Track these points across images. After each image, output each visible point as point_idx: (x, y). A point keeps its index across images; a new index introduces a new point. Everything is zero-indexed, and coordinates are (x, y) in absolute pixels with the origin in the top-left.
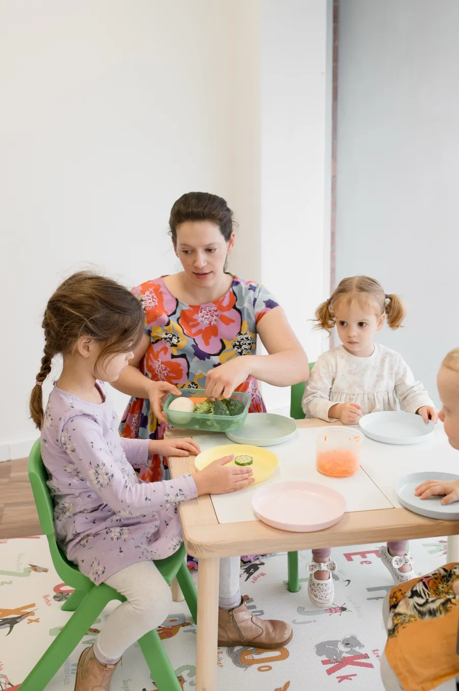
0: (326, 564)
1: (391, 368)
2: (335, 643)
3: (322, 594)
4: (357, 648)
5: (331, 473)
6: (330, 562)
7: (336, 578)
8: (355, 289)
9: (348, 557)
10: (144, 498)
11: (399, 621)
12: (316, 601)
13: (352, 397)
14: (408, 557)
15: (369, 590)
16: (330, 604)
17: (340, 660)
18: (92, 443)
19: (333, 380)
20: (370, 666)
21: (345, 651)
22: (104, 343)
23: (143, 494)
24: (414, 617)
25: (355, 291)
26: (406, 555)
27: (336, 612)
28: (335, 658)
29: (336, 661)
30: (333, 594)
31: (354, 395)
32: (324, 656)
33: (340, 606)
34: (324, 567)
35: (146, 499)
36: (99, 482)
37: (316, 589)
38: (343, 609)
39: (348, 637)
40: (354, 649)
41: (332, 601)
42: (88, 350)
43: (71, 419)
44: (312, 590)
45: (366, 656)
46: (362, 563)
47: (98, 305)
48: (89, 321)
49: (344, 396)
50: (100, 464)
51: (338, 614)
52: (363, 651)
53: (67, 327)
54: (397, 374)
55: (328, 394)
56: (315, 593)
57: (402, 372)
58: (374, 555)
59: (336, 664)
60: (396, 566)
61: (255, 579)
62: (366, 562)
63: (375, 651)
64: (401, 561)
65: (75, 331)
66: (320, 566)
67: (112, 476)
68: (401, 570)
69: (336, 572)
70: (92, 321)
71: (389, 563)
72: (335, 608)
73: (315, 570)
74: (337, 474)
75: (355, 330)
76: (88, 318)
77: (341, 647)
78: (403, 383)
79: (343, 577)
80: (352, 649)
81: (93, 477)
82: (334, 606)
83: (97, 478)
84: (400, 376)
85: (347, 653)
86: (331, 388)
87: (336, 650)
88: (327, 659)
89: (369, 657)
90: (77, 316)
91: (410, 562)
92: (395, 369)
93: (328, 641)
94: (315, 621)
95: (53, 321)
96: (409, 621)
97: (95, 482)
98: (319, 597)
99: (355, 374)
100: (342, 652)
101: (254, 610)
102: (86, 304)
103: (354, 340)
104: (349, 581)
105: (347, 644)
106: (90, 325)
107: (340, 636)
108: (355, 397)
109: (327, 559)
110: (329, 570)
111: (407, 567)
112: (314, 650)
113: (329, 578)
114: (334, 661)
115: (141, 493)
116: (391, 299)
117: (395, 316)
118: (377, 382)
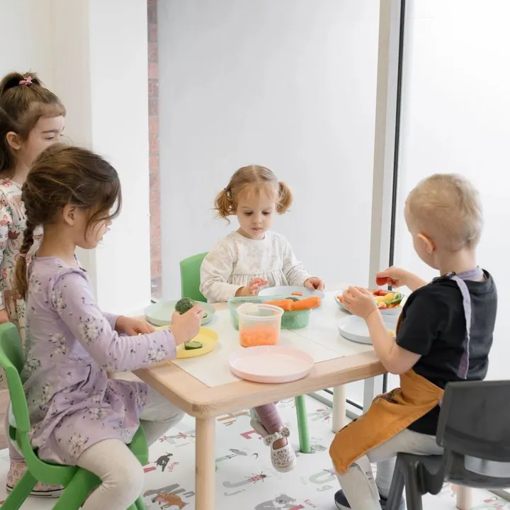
0: (280, 433)
2: (270, 503)
3: (284, 459)
4: (291, 502)
8: (258, 179)
10: (130, 350)
16: (250, 475)
18: (83, 298)
22: (87, 210)
23: (129, 346)
25: (259, 181)
27: (258, 479)
31: (255, 275)
33: (260, 474)
34: (279, 435)
35: (132, 351)
36: (87, 336)
37: (278, 457)
38: (263, 476)
39: (279, 496)
40: (288, 503)
41: (250, 472)
42: (73, 219)
43: (62, 277)
44: (275, 459)
45: (301, 507)
47: (81, 174)
48: (76, 192)
50: (91, 318)
51: (261, 481)
52: (297, 504)
53: (53, 197)
56: (278, 462)
57: (287, 254)
61: (171, 468)
63: (305, 501)
65: (63, 201)
66: (276, 437)
67: (102, 330)
70: (78, 191)
72: (256, 477)
73: (273, 442)
75: (261, 218)
76: (73, 188)
77: (277, 505)
79: (250, 453)
81: (82, 332)
82: (254, 476)
83: (86, 333)
84: (286, 257)
87: (274, 508)
90: (62, 186)
92: (283, 250)
93: (264, 503)
94: (244, 490)
95: (36, 193)
97: (84, 336)
98: (281, 463)
99: (254, 256)
100: (279, 508)
101: (184, 493)
102: (70, 174)
103: (259, 226)
104: (257, 454)
105: (281, 501)
106: (76, 195)
107: (272, 496)
110: (285, 437)
113: (287, 443)
115: (127, 345)
116: (282, 187)
117: (285, 202)
118: (273, 261)
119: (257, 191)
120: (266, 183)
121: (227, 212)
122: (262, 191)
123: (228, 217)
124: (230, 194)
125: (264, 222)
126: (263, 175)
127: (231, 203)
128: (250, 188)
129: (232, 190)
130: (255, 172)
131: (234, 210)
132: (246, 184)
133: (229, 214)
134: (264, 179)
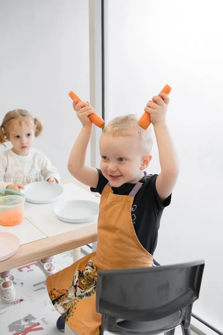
0: (8, 277)
1: (39, 161)
2: (19, 322)
3: (9, 295)
4: (33, 320)
5: (7, 224)
6: (11, 276)
7: (15, 283)
9: (20, 270)
11: (70, 307)
12: (5, 301)
13: (17, 179)
14: (52, 262)
15: (35, 285)
16: (14, 300)
17: (23, 331)
19: (6, 169)
20: (41, 329)
21: (26, 325)
24: (76, 300)
25: (20, 117)
26: (51, 261)
27: (17, 303)
28: (20, 330)
29: (21, 332)
30: (15, 293)
31: (18, 178)
32: (14, 331)
33: (19, 299)
34: (7, 279)
37: (5, 293)
38: (21, 300)
39: (26, 316)
40: (31, 322)
41: (14, 297)
44: (2, 294)
45: (38, 324)
46: (28, 271)
49: (12, 179)
51: (19, 304)
52: (36, 322)
54: (42, 165)
55: (3, 178)
56: (4, 296)
58: (34, 266)
59: (22, 334)
60: (46, 268)
62: (30, 270)
63: (42, 320)
64: (48, 265)
66: (5, 280)
68: (49, 270)
69: (15, 280)
71: (42, 267)
73: (3, 283)
74: (10, 224)
77: (23, 323)
78: (46, 169)
79: (18, 282)
80: (29, 322)
82: (16, 300)
85: (27, 325)
86: (5, 174)
87: (21, 325)
88: (16, 332)
89: (40, 324)
91: (54, 265)
92: (41, 162)
93: (15, 322)
94: (6, 312)
96: (75, 303)
98: (7, 297)
100: (24, 326)
103: (26, 145)
104: (22, 283)
105: (27, 320)
107: (22, 317)
108: (19, 179)
109: (8, 275)
110: (11, 281)
111: (52, 268)
112: (7, 329)
113: (11, 284)
114: (20, 332)
116: (36, 120)
117: (39, 129)
118: (31, 170)
119: (20, 123)
120: (25, 118)
121: (3, 140)
122: (23, 123)
123: (5, 143)
124: (4, 129)
125: (28, 143)
126: (23, 114)
127: (5, 134)
128: (15, 122)
129: (5, 126)
130: (18, 113)
131: (8, 138)
132: (13, 120)
133: (4, 141)
134: (23, 115)
